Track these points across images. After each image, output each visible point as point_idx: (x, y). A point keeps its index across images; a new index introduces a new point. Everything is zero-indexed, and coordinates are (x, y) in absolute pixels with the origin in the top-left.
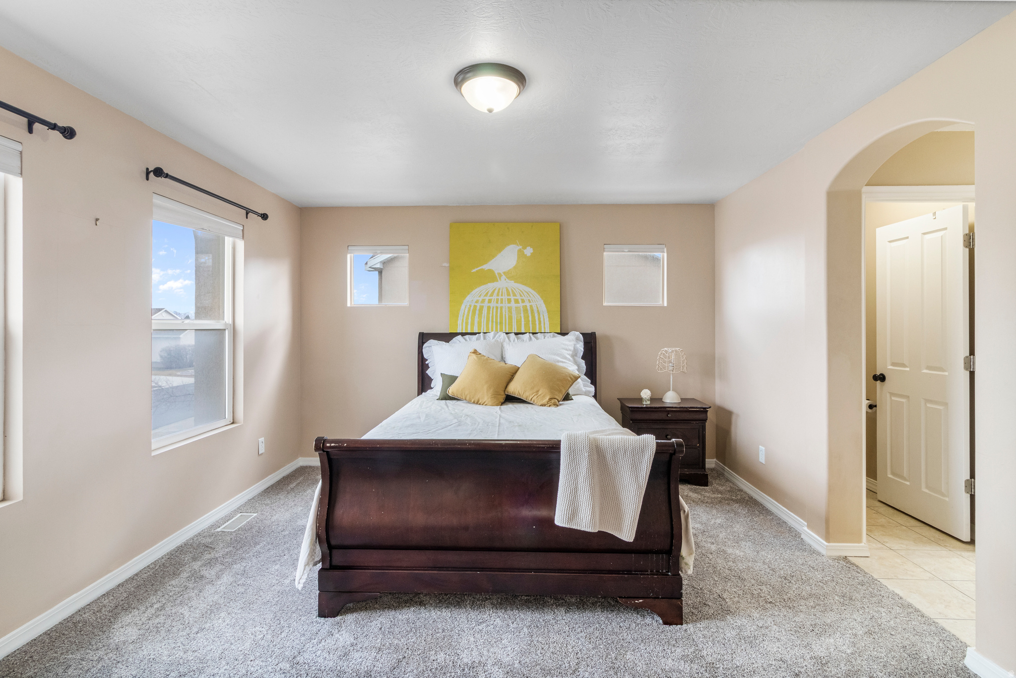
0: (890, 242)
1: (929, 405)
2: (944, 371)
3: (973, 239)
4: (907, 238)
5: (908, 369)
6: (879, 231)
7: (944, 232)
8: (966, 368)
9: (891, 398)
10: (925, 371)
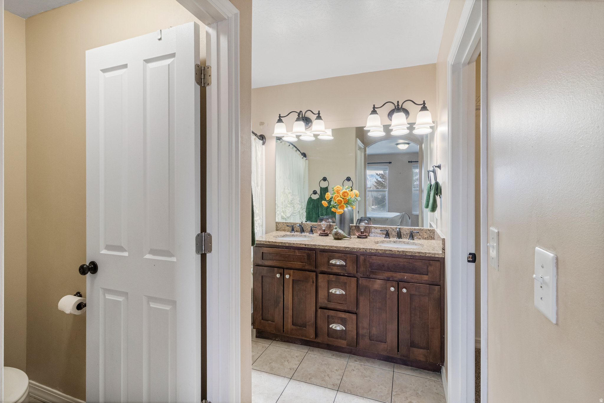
0: (104, 71)
1: (153, 305)
2: (171, 255)
3: (204, 75)
4: (125, 66)
5: (126, 254)
6: (89, 53)
7: (172, 60)
8: (197, 251)
9: (105, 296)
10: (148, 256)
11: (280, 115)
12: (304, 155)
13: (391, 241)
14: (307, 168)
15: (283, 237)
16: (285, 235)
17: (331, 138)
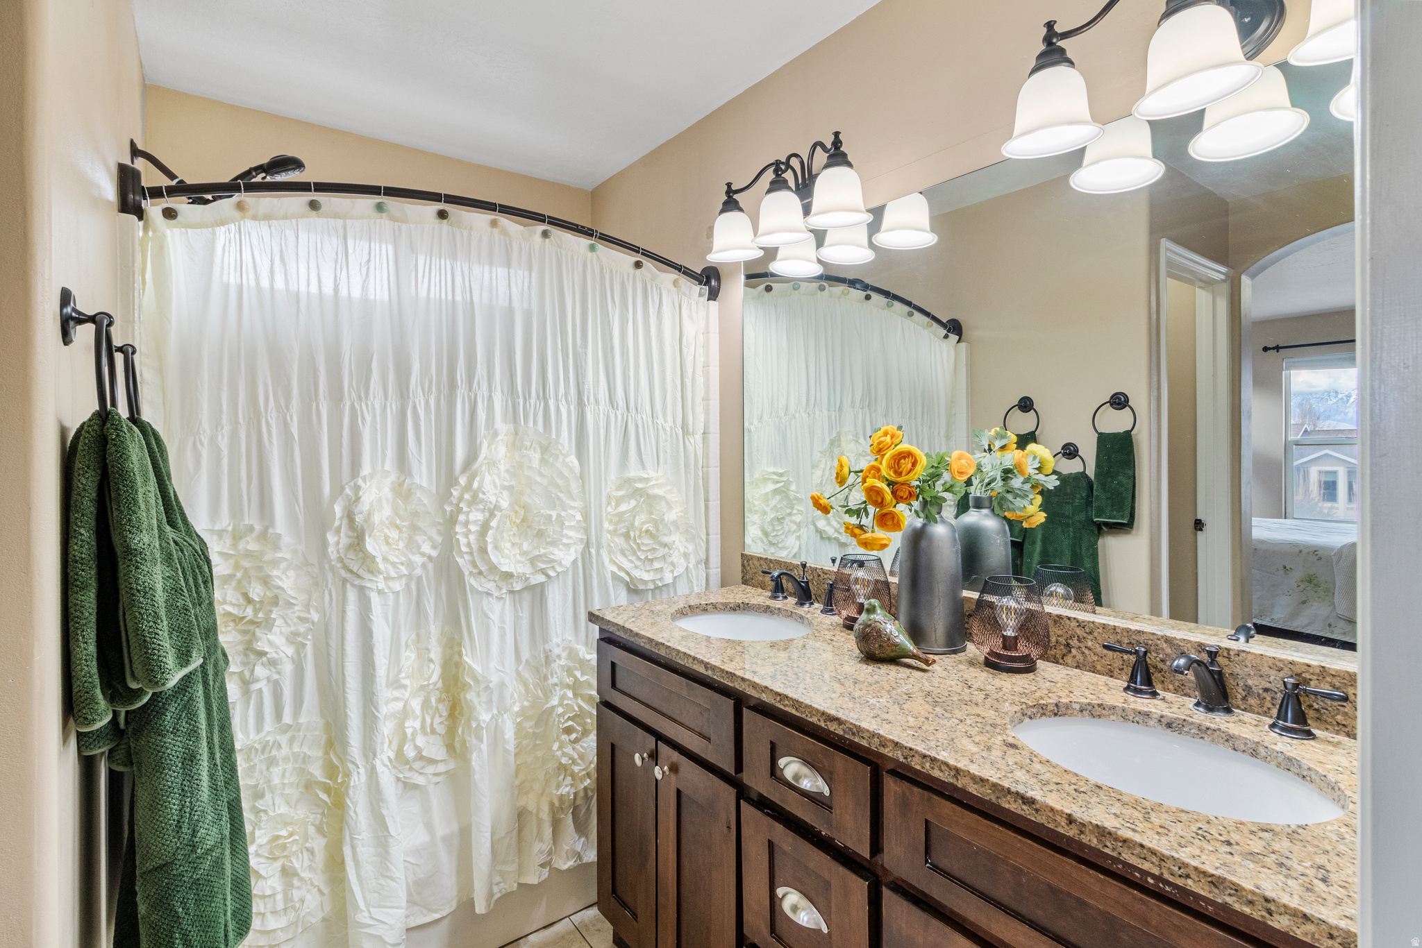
11: (729, 185)
12: (954, 327)
13: (1147, 715)
14: (964, 369)
15: (735, 610)
16: (741, 605)
17: (927, 239)
